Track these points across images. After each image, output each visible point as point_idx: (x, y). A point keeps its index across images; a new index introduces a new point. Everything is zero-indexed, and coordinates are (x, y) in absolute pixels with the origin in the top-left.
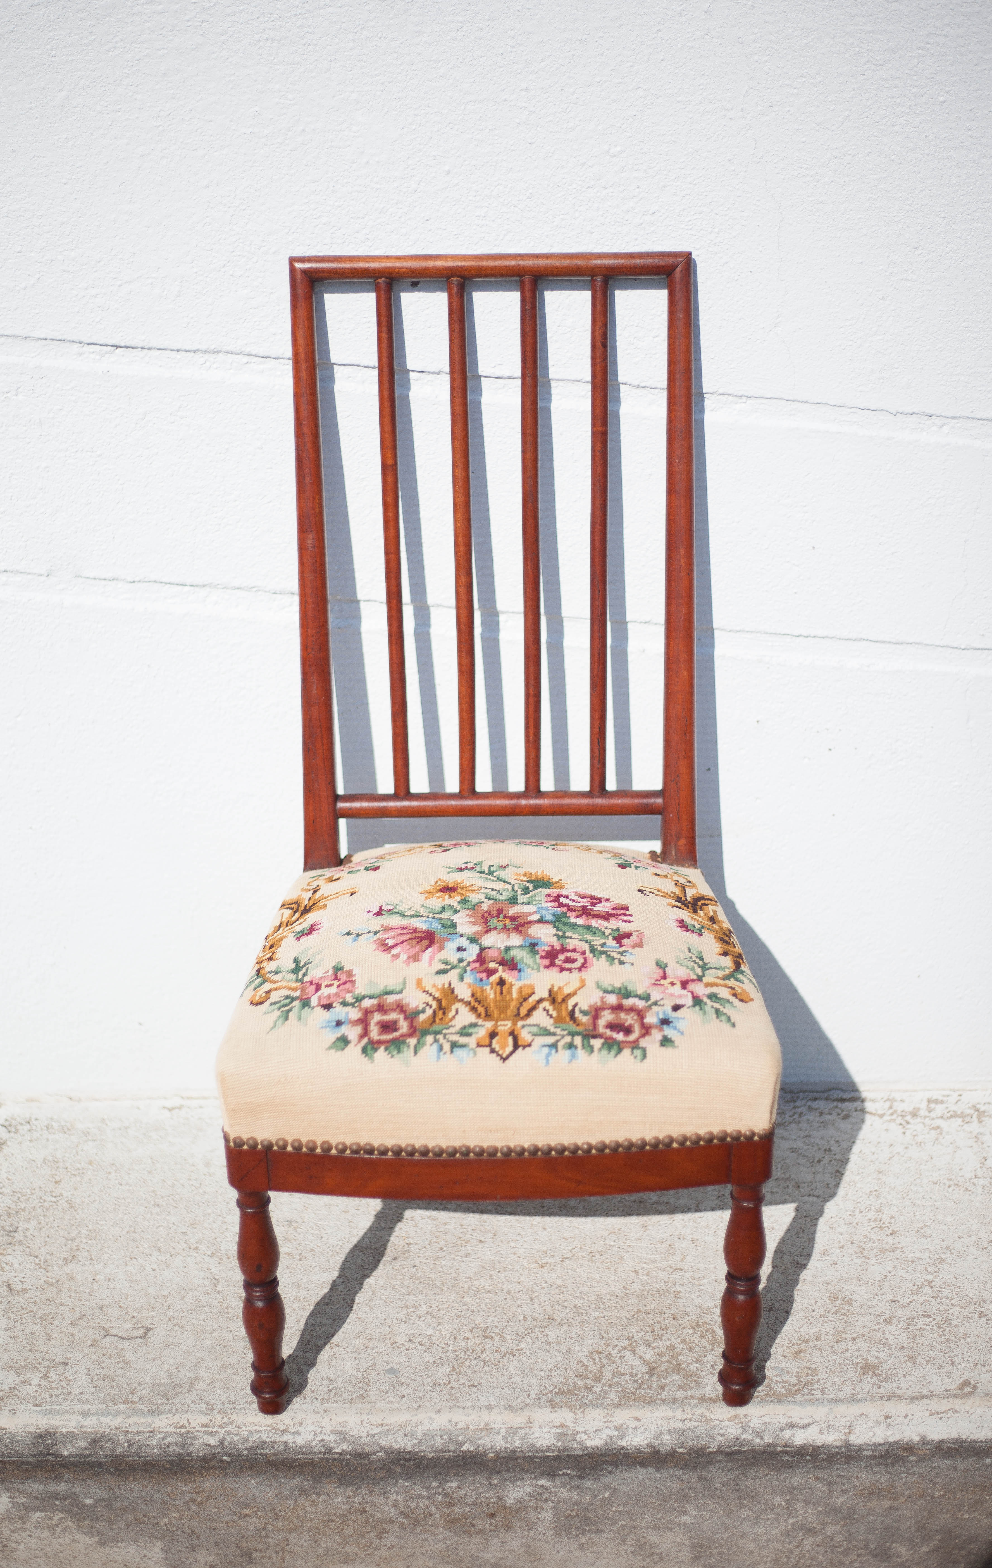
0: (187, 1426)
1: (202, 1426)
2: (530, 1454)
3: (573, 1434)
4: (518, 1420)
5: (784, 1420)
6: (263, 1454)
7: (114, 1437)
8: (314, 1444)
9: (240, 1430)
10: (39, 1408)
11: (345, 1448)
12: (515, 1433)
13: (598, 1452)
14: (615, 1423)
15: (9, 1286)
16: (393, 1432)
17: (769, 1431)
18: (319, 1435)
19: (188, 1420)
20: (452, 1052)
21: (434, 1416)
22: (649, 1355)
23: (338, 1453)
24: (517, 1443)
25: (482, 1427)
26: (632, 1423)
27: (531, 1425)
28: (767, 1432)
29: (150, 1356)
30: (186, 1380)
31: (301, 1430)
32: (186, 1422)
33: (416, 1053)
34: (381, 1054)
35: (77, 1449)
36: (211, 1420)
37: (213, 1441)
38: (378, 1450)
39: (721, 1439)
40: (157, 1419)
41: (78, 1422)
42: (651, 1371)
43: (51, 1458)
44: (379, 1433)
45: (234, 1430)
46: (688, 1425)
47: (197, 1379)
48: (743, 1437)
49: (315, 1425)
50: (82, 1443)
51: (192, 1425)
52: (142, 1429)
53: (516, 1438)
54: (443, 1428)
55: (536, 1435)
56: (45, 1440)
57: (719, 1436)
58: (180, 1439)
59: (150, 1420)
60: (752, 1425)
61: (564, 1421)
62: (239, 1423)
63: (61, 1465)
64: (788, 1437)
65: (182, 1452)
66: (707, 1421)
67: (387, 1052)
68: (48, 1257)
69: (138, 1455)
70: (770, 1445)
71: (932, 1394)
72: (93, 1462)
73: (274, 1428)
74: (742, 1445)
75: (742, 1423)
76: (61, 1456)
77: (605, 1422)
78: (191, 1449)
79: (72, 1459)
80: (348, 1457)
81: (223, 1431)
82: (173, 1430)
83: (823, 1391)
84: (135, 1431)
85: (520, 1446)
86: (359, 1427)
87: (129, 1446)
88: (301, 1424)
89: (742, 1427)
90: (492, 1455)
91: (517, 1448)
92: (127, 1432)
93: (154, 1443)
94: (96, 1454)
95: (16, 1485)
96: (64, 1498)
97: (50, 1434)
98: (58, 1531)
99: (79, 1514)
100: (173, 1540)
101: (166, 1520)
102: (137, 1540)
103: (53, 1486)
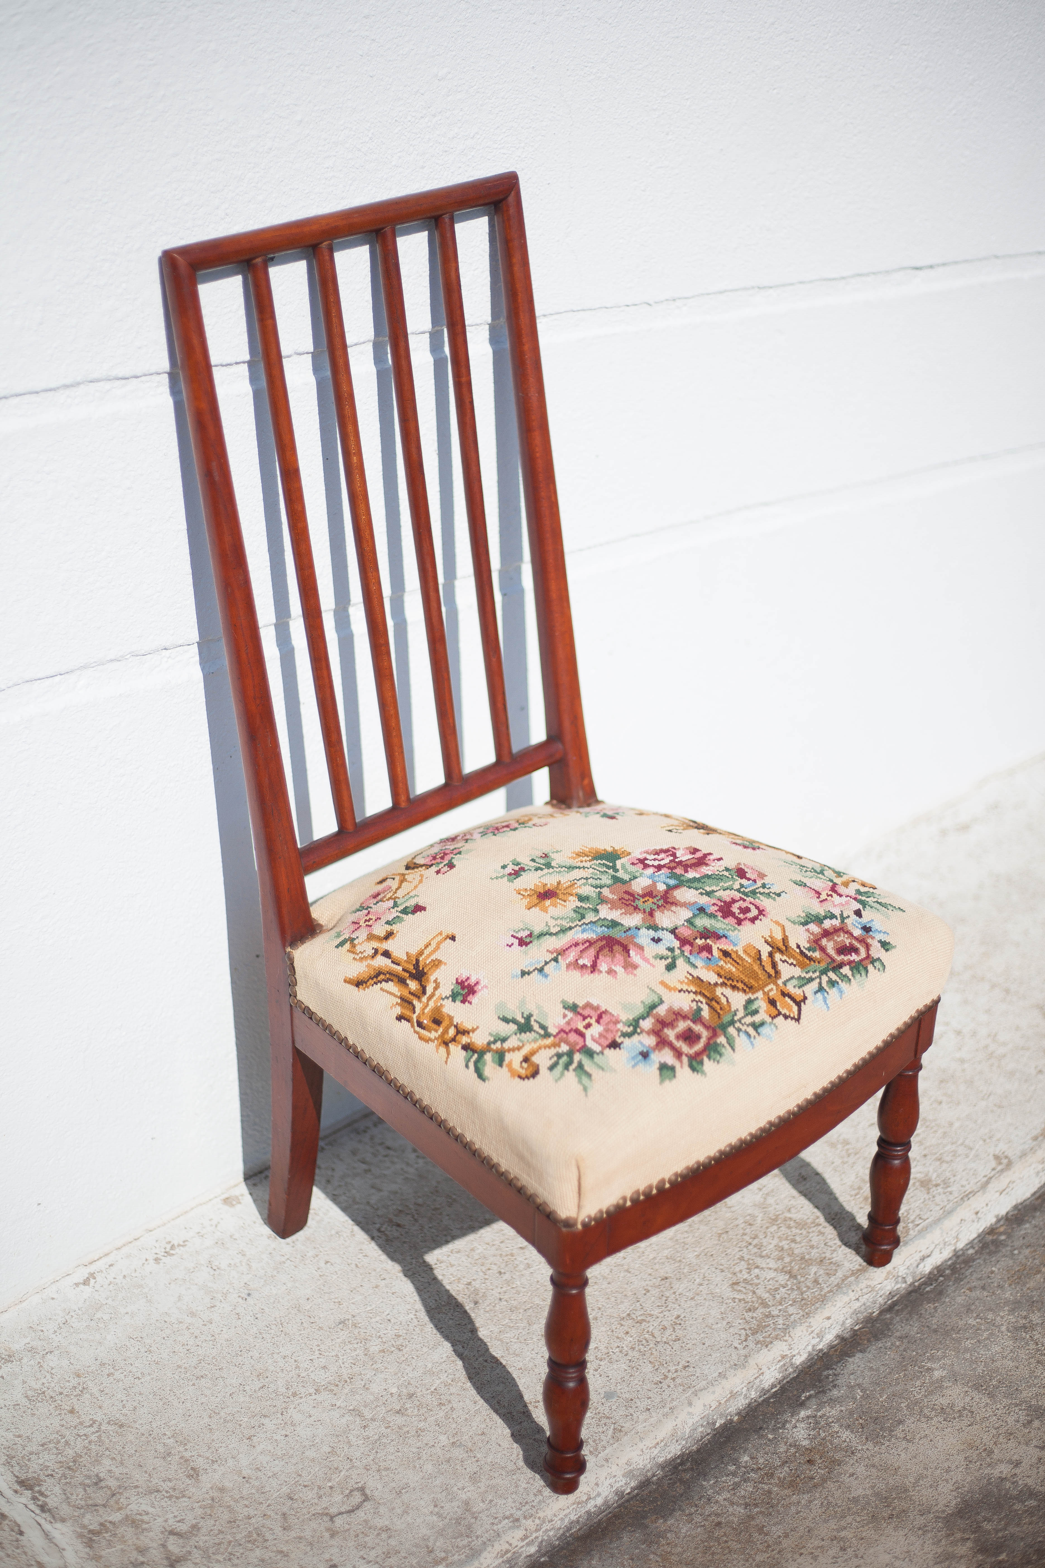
1: (522, 1540)
2: (762, 1399)
3: (790, 1360)
4: (750, 1373)
6: (572, 1534)
9: (554, 1522)
11: (633, 1485)
12: (751, 1387)
13: (805, 1366)
14: (816, 1332)
17: (910, 1272)
18: (614, 1485)
19: (508, 1542)
20: (759, 1034)
21: (690, 1410)
22: (773, 1264)
23: (629, 1494)
24: (753, 1395)
25: (729, 1396)
27: (761, 1371)
28: (909, 1274)
29: (398, 1511)
30: (459, 1510)
31: (600, 1489)
32: (507, 1546)
33: (734, 1050)
34: (708, 1064)
36: (526, 1530)
37: (533, 1549)
42: (791, 1275)
44: (658, 1451)
47: (467, 1504)
48: (895, 1288)
49: (609, 1479)
51: (514, 1546)
53: (753, 1391)
54: (702, 1416)
60: (900, 1274)
61: (782, 1353)
62: (549, 1518)
67: (712, 1061)
73: (578, 1503)
75: (893, 1277)
77: (810, 1334)
80: (636, 1491)
81: (539, 1533)
82: (500, 1560)
86: (642, 1457)
88: (597, 1484)
90: (736, 1418)
91: (752, 1399)
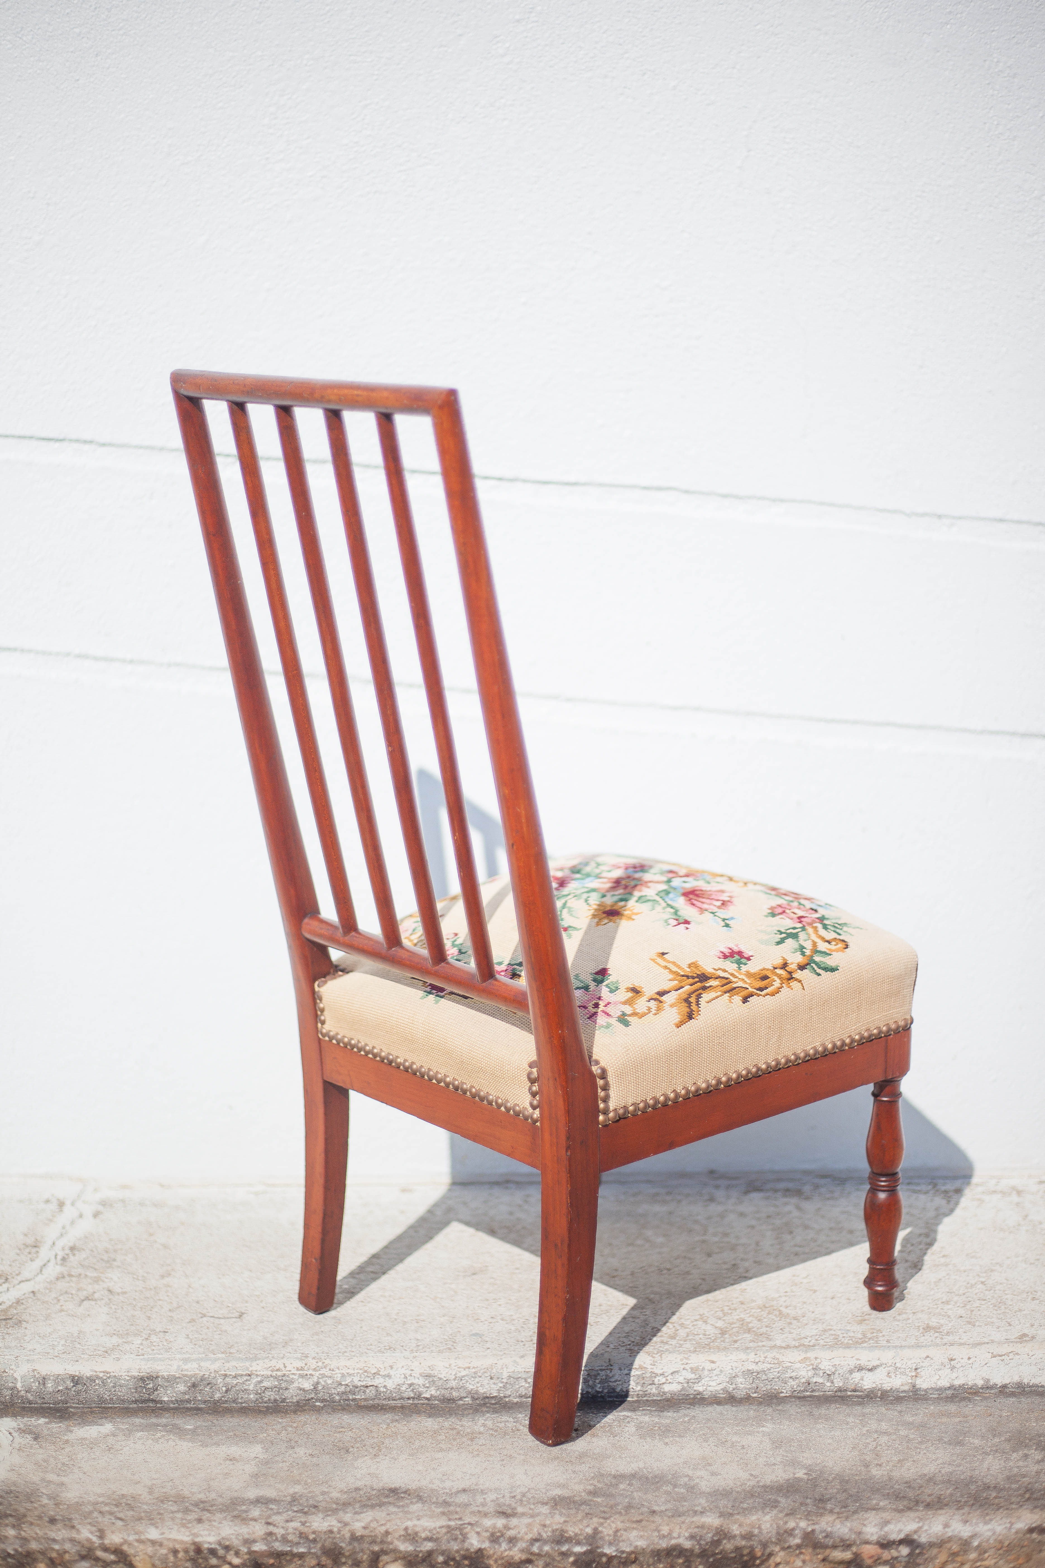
0: (283, 1369)
1: (298, 1369)
3: (651, 1377)
5: (853, 1363)
6: (354, 1400)
7: (214, 1381)
8: (403, 1388)
9: (333, 1373)
10: (142, 1357)
11: (433, 1392)
12: (596, 1376)
14: (692, 1366)
15: (110, 1291)
16: (480, 1374)
17: (839, 1374)
18: (409, 1378)
19: (284, 1365)
21: (518, 1360)
22: (720, 1324)
23: (427, 1399)
24: (598, 1388)
26: (708, 1366)
28: (837, 1376)
29: (246, 1328)
30: (281, 1340)
31: (392, 1373)
32: (282, 1366)
35: (177, 1394)
36: (306, 1364)
37: (307, 1385)
38: (465, 1395)
39: (793, 1383)
40: (254, 1364)
41: (179, 1366)
42: (723, 1332)
43: (151, 1405)
44: (467, 1375)
45: (328, 1373)
46: (760, 1367)
47: (291, 1340)
48: (814, 1380)
49: (405, 1368)
50: (182, 1388)
51: (288, 1369)
52: (241, 1372)
53: (597, 1381)
55: (617, 1377)
56: (147, 1384)
57: (791, 1380)
58: (277, 1383)
59: (247, 1364)
61: (642, 1364)
62: (332, 1367)
63: (161, 1409)
64: (857, 1380)
65: (278, 1397)
66: (780, 1363)
68: (145, 1275)
69: (234, 1401)
70: (840, 1390)
71: (993, 1341)
72: (192, 1408)
73: (366, 1371)
74: (813, 1391)
75: (812, 1365)
76: (161, 1402)
77: (683, 1364)
78: (286, 1394)
79: (172, 1405)
80: (437, 1402)
81: (317, 1373)
82: (269, 1373)
83: (888, 1341)
84: (233, 1374)
85: (600, 1390)
86: (447, 1370)
87: (227, 1391)
88: (391, 1367)
89: (813, 1369)
91: (598, 1392)
92: (226, 1375)
93: (251, 1387)
94: (195, 1399)
95: (119, 1420)
96: (166, 1426)
97: (152, 1378)
98: (161, 1441)
99: (180, 1432)
100: (272, 1444)
101: (265, 1435)
102: (237, 1444)
103: (154, 1420)
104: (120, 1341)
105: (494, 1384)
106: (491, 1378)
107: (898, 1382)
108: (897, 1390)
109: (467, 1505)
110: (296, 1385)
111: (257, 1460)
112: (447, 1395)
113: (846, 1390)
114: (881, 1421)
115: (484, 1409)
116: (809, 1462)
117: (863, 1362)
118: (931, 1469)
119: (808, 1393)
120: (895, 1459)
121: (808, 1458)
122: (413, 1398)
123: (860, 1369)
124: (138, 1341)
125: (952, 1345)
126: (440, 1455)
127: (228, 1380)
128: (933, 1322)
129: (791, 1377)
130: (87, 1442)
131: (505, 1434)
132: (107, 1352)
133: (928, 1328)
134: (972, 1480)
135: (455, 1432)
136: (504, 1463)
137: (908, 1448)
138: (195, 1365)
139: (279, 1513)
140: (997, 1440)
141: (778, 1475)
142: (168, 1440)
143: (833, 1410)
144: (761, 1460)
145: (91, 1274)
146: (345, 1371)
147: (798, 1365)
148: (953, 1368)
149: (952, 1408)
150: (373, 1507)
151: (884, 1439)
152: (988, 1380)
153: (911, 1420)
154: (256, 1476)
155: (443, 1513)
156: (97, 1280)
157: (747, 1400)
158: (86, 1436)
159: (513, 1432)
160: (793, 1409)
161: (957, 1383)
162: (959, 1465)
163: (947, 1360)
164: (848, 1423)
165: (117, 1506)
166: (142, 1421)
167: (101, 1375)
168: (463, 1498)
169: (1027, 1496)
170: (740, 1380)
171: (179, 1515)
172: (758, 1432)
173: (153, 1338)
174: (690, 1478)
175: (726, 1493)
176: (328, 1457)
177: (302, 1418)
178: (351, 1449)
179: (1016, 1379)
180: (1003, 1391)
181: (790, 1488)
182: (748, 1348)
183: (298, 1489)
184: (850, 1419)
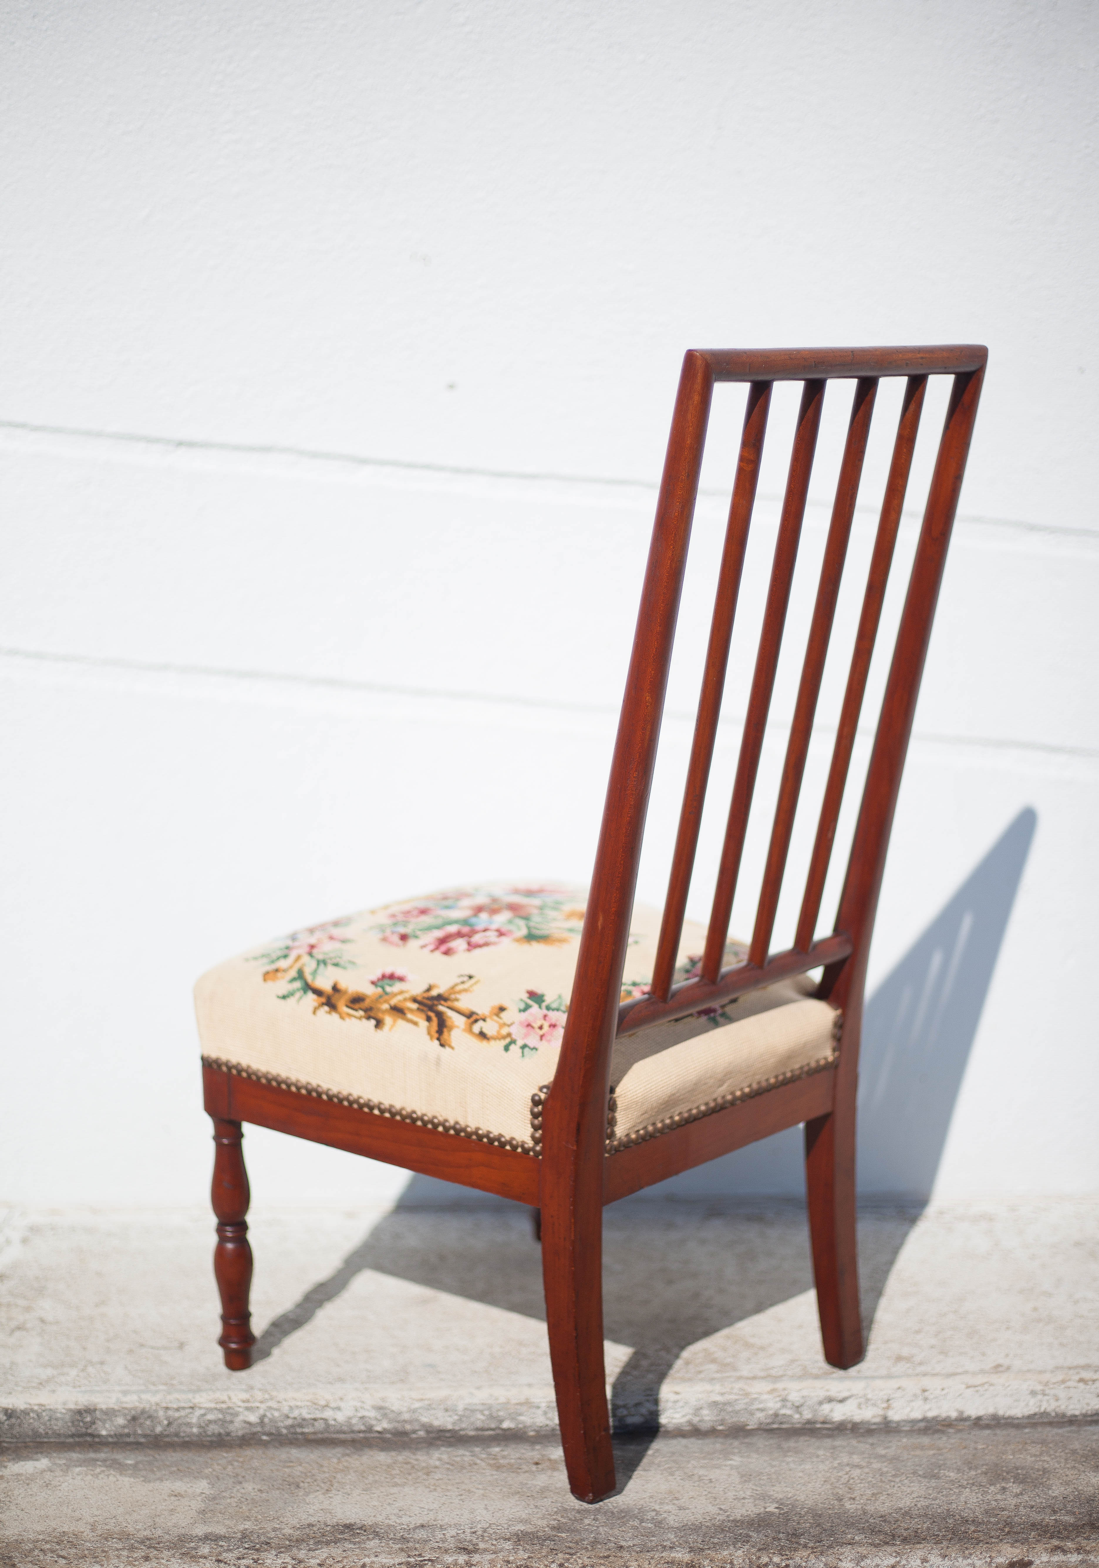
0: (228, 1401)
1: (244, 1401)
5: (822, 1394)
6: (302, 1433)
7: (154, 1414)
8: (354, 1421)
9: (281, 1406)
10: (78, 1389)
11: (385, 1425)
15: (42, 1320)
16: (434, 1407)
17: (808, 1405)
18: (359, 1411)
21: (474, 1392)
23: (379, 1432)
25: (522, 1401)
28: (805, 1407)
31: (342, 1405)
32: (226, 1398)
35: (115, 1428)
37: (253, 1418)
38: (418, 1428)
39: (760, 1415)
40: (197, 1396)
41: (118, 1399)
44: (420, 1408)
45: (275, 1406)
46: (727, 1398)
48: (783, 1412)
49: (356, 1400)
50: (121, 1421)
51: (232, 1401)
52: (183, 1405)
54: (484, 1403)
56: (84, 1418)
57: (758, 1412)
58: (221, 1416)
59: (190, 1396)
60: (790, 1400)
62: (282, 1400)
63: (99, 1444)
64: (826, 1412)
65: (222, 1431)
66: (747, 1394)
68: (79, 1303)
69: (177, 1435)
70: (809, 1422)
71: (966, 1372)
72: (131, 1442)
73: (314, 1404)
74: (781, 1423)
75: (780, 1396)
76: (99, 1436)
78: (231, 1428)
79: (110, 1440)
80: (389, 1436)
81: (263, 1406)
82: (213, 1405)
84: (175, 1406)
86: (400, 1402)
87: (168, 1425)
89: (781, 1400)
92: (167, 1408)
93: (194, 1420)
94: (135, 1434)
95: (55, 1455)
96: (105, 1461)
97: (90, 1411)
98: (101, 1476)
99: (121, 1468)
100: (218, 1479)
101: (210, 1470)
102: (181, 1480)
103: (92, 1455)
104: (55, 1372)
105: (450, 1416)
106: (446, 1410)
107: (868, 1414)
108: (868, 1423)
109: (426, 1541)
110: (241, 1418)
111: (204, 1495)
112: (400, 1428)
113: (815, 1422)
114: (853, 1453)
115: (440, 1443)
116: (781, 1496)
117: (833, 1393)
118: (906, 1503)
119: (775, 1426)
120: (869, 1492)
121: (779, 1491)
122: (364, 1432)
123: (830, 1400)
124: (73, 1372)
125: (925, 1375)
126: (395, 1490)
127: (170, 1413)
128: (905, 1352)
129: (758, 1409)
130: (23, 1478)
131: (463, 1468)
132: (41, 1384)
133: (899, 1359)
134: (949, 1514)
135: (409, 1466)
136: (463, 1497)
137: (881, 1481)
138: (134, 1397)
139: (229, 1550)
140: (973, 1473)
141: (748, 1509)
142: (108, 1476)
143: (802, 1442)
144: (730, 1495)
145: (22, 1302)
146: (292, 1403)
147: (765, 1397)
148: (926, 1399)
149: (925, 1440)
150: (328, 1543)
151: (856, 1472)
152: (961, 1413)
153: (883, 1452)
154: (203, 1512)
155: (402, 1550)
156: (28, 1309)
157: (711, 1433)
158: (21, 1471)
159: (470, 1465)
160: (760, 1442)
161: (930, 1414)
162: (935, 1499)
163: (919, 1392)
164: (818, 1456)
165: (58, 1543)
166: (80, 1456)
167: (36, 1408)
168: (422, 1534)
169: (1007, 1530)
170: (705, 1412)
171: (125, 1553)
172: (725, 1465)
173: (90, 1369)
174: (658, 1513)
175: (696, 1528)
176: (278, 1492)
177: (249, 1452)
178: (302, 1484)
179: (991, 1410)
180: (978, 1423)
181: (761, 1522)
182: (713, 1379)
183: (248, 1525)
184: (821, 1452)
